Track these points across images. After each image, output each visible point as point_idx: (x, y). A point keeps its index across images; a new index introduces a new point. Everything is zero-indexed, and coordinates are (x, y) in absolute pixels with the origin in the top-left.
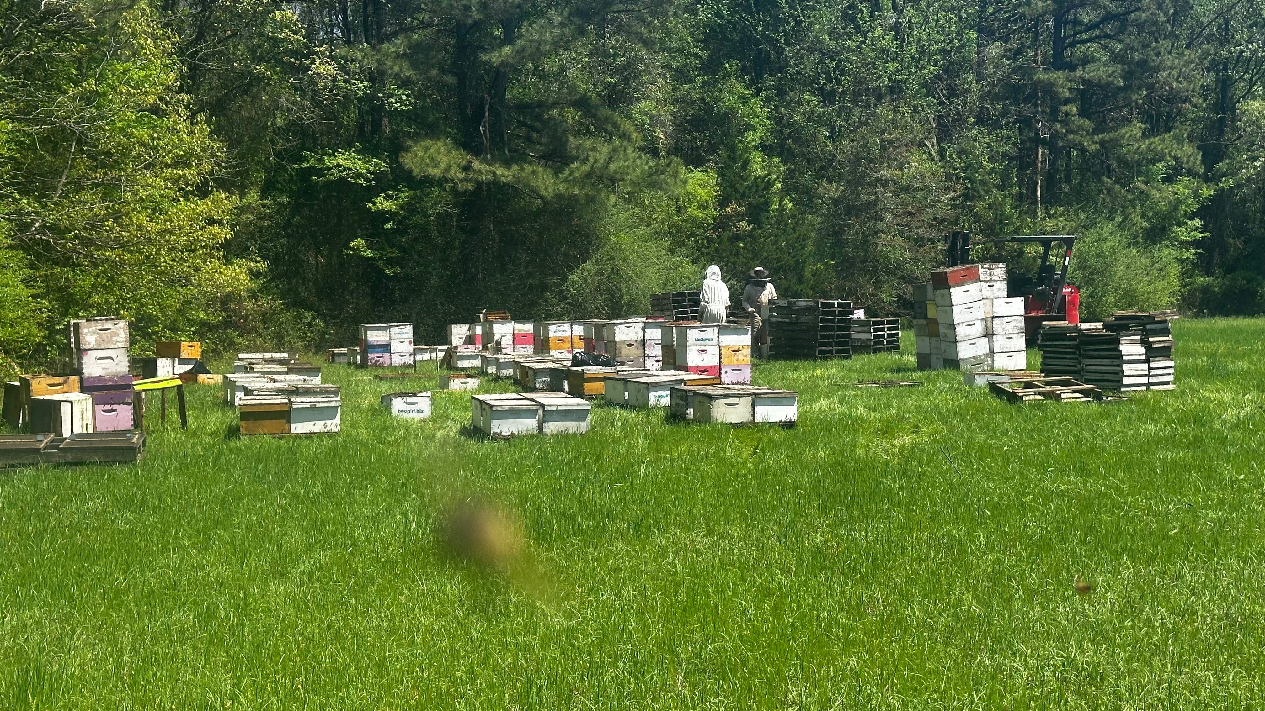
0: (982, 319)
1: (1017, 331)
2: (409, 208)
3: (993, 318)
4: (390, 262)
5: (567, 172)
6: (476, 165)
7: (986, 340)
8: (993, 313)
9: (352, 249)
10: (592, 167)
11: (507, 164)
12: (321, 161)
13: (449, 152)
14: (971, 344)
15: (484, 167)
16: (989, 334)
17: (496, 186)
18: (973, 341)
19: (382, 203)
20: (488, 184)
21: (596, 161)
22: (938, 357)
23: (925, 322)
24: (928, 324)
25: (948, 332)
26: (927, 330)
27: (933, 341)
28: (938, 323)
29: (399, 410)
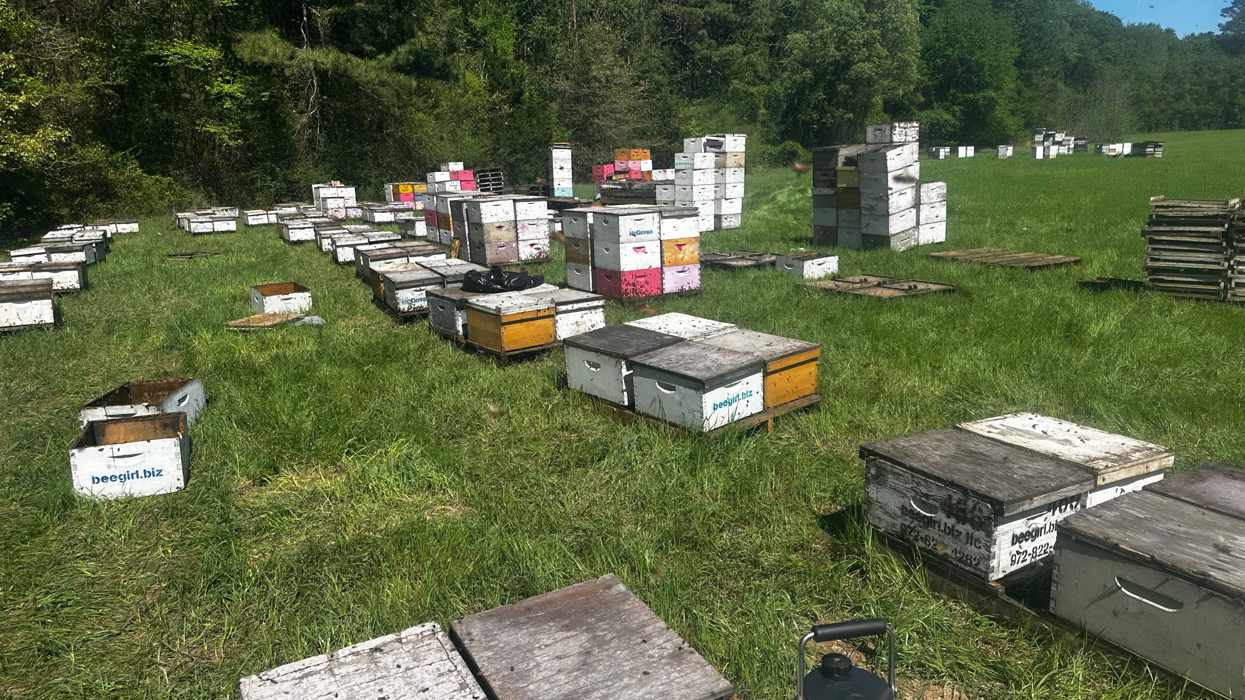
4: (235, 137)
6: (300, 54)
13: (276, 43)
15: (307, 57)
17: (317, 71)
19: (220, 87)
20: (311, 70)
22: (851, 230)
23: (831, 191)
24: (836, 194)
25: (877, 203)
26: (834, 200)
27: (844, 213)
28: (860, 193)
29: (95, 480)
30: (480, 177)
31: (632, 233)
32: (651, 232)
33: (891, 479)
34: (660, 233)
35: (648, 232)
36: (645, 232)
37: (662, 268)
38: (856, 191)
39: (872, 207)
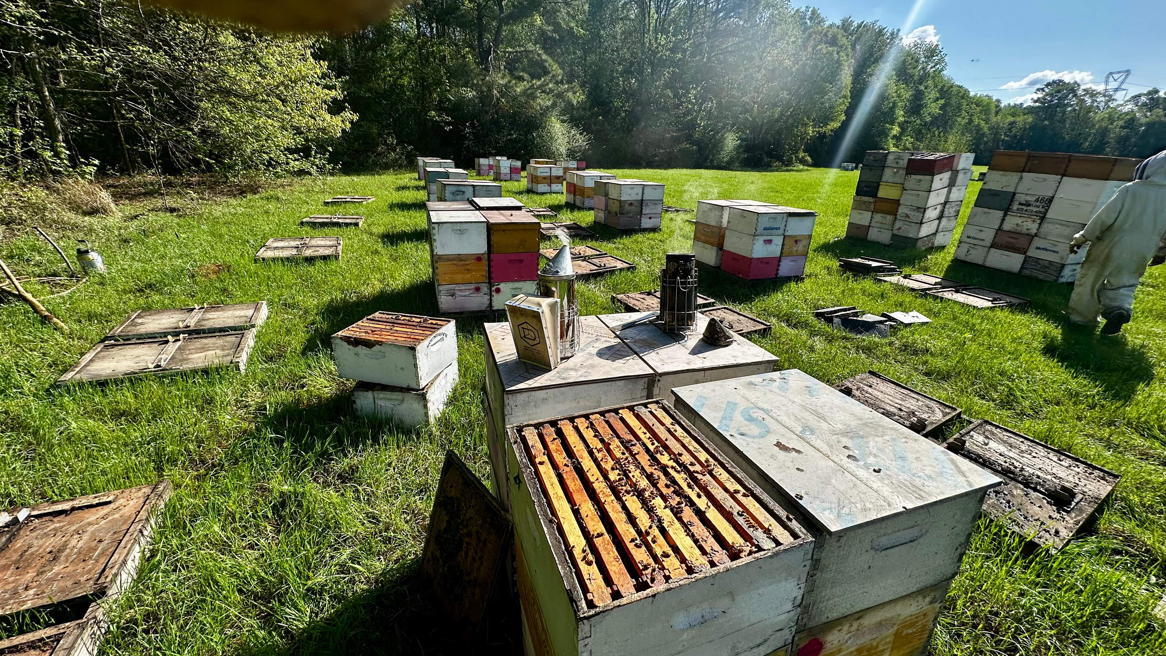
0: (942, 204)
3: (947, 202)
14: (929, 225)
16: (940, 218)
18: (930, 223)
23: (872, 200)
24: (875, 202)
25: (913, 213)
26: (872, 206)
27: (878, 217)
28: (899, 205)
31: (765, 229)
34: (785, 230)
35: (777, 229)
36: (774, 228)
37: (780, 258)
38: (897, 203)
39: (907, 216)
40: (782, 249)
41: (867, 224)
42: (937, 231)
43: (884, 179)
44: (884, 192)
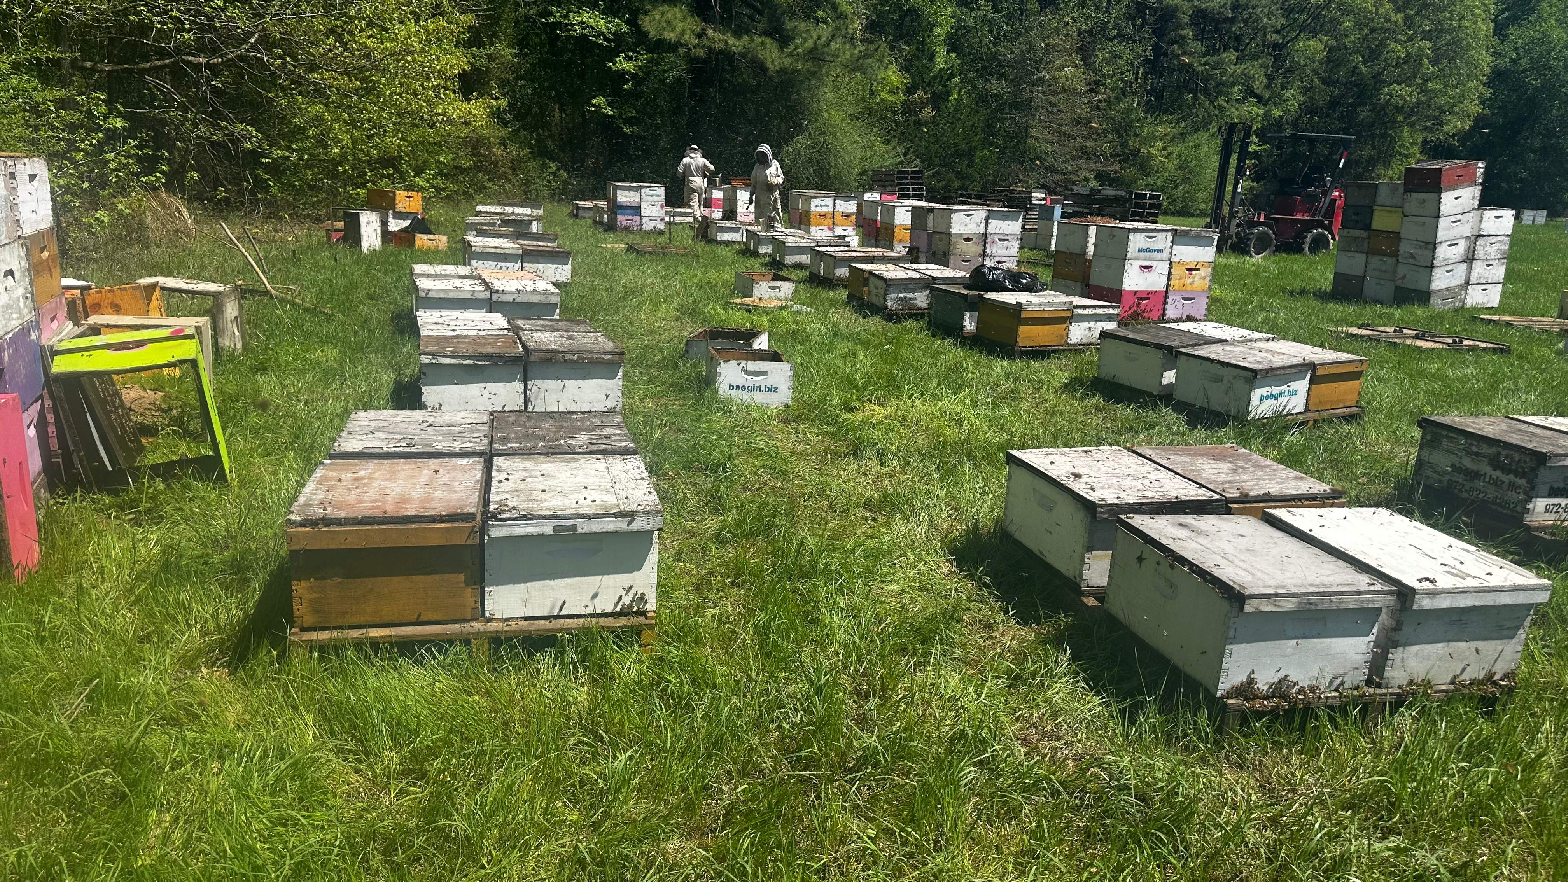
0: (1467, 238)
1: (1499, 256)
2: (646, 70)
3: (1479, 236)
4: (630, 122)
5: (792, 47)
6: (710, 32)
7: (1464, 266)
8: (1480, 229)
9: (594, 106)
10: (815, 44)
11: (738, 34)
12: (566, 16)
13: (685, 18)
14: (1448, 271)
15: (718, 36)
16: (1470, 258)
17: (726, 55)
18: (1450, 268)
19: (622, 64)
20: (721, 52)
21: (819, 38)
22: (1382, 282)
23: (1363, 234)
24: (1369, 238)
25: (1419, 251)
26: (1366, 244)
27: (1375, 261)
28: (1400, 239)
29: (731, 387)
30: (900, 190)
31: (1141, 250)
32: (1162, 251)
33: (1445, 443)
34: (1171, 253)
35: (1158, 251)
36: (1155, 251)
37: (1167, 291)
38: (1395, 237)
39: (1412, 256)
40: (1169, 279)
41: (1360, 273)
42: (1467, 283)
43: (1379, 200)
44: (1381, 221)
